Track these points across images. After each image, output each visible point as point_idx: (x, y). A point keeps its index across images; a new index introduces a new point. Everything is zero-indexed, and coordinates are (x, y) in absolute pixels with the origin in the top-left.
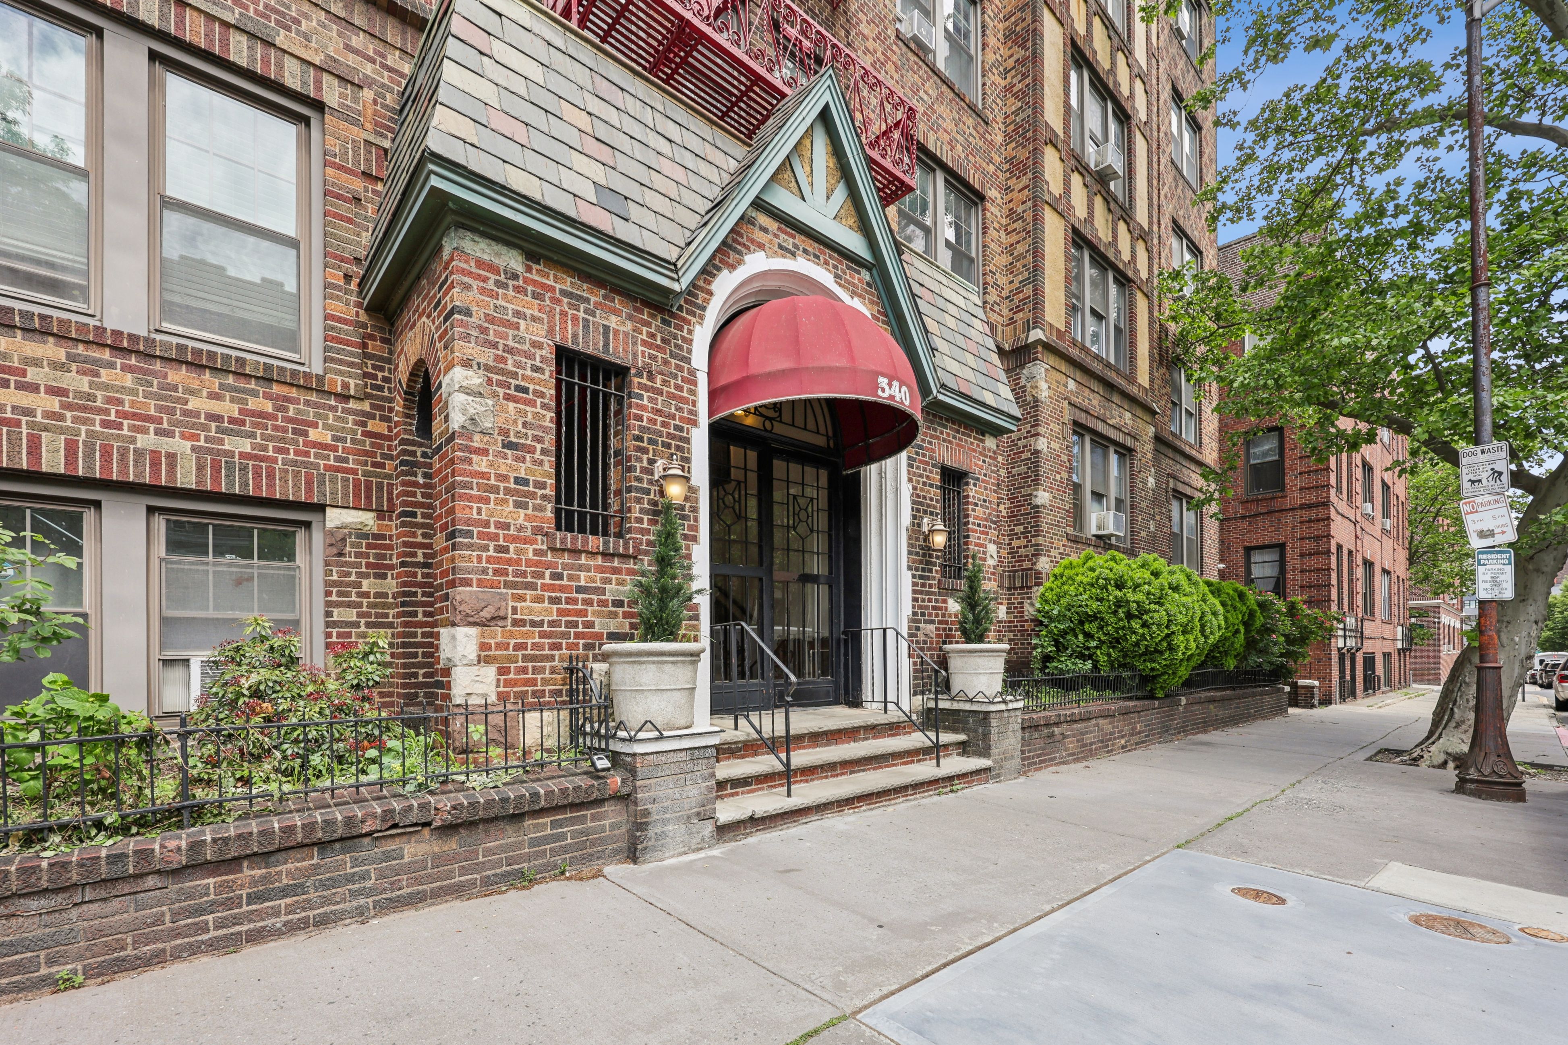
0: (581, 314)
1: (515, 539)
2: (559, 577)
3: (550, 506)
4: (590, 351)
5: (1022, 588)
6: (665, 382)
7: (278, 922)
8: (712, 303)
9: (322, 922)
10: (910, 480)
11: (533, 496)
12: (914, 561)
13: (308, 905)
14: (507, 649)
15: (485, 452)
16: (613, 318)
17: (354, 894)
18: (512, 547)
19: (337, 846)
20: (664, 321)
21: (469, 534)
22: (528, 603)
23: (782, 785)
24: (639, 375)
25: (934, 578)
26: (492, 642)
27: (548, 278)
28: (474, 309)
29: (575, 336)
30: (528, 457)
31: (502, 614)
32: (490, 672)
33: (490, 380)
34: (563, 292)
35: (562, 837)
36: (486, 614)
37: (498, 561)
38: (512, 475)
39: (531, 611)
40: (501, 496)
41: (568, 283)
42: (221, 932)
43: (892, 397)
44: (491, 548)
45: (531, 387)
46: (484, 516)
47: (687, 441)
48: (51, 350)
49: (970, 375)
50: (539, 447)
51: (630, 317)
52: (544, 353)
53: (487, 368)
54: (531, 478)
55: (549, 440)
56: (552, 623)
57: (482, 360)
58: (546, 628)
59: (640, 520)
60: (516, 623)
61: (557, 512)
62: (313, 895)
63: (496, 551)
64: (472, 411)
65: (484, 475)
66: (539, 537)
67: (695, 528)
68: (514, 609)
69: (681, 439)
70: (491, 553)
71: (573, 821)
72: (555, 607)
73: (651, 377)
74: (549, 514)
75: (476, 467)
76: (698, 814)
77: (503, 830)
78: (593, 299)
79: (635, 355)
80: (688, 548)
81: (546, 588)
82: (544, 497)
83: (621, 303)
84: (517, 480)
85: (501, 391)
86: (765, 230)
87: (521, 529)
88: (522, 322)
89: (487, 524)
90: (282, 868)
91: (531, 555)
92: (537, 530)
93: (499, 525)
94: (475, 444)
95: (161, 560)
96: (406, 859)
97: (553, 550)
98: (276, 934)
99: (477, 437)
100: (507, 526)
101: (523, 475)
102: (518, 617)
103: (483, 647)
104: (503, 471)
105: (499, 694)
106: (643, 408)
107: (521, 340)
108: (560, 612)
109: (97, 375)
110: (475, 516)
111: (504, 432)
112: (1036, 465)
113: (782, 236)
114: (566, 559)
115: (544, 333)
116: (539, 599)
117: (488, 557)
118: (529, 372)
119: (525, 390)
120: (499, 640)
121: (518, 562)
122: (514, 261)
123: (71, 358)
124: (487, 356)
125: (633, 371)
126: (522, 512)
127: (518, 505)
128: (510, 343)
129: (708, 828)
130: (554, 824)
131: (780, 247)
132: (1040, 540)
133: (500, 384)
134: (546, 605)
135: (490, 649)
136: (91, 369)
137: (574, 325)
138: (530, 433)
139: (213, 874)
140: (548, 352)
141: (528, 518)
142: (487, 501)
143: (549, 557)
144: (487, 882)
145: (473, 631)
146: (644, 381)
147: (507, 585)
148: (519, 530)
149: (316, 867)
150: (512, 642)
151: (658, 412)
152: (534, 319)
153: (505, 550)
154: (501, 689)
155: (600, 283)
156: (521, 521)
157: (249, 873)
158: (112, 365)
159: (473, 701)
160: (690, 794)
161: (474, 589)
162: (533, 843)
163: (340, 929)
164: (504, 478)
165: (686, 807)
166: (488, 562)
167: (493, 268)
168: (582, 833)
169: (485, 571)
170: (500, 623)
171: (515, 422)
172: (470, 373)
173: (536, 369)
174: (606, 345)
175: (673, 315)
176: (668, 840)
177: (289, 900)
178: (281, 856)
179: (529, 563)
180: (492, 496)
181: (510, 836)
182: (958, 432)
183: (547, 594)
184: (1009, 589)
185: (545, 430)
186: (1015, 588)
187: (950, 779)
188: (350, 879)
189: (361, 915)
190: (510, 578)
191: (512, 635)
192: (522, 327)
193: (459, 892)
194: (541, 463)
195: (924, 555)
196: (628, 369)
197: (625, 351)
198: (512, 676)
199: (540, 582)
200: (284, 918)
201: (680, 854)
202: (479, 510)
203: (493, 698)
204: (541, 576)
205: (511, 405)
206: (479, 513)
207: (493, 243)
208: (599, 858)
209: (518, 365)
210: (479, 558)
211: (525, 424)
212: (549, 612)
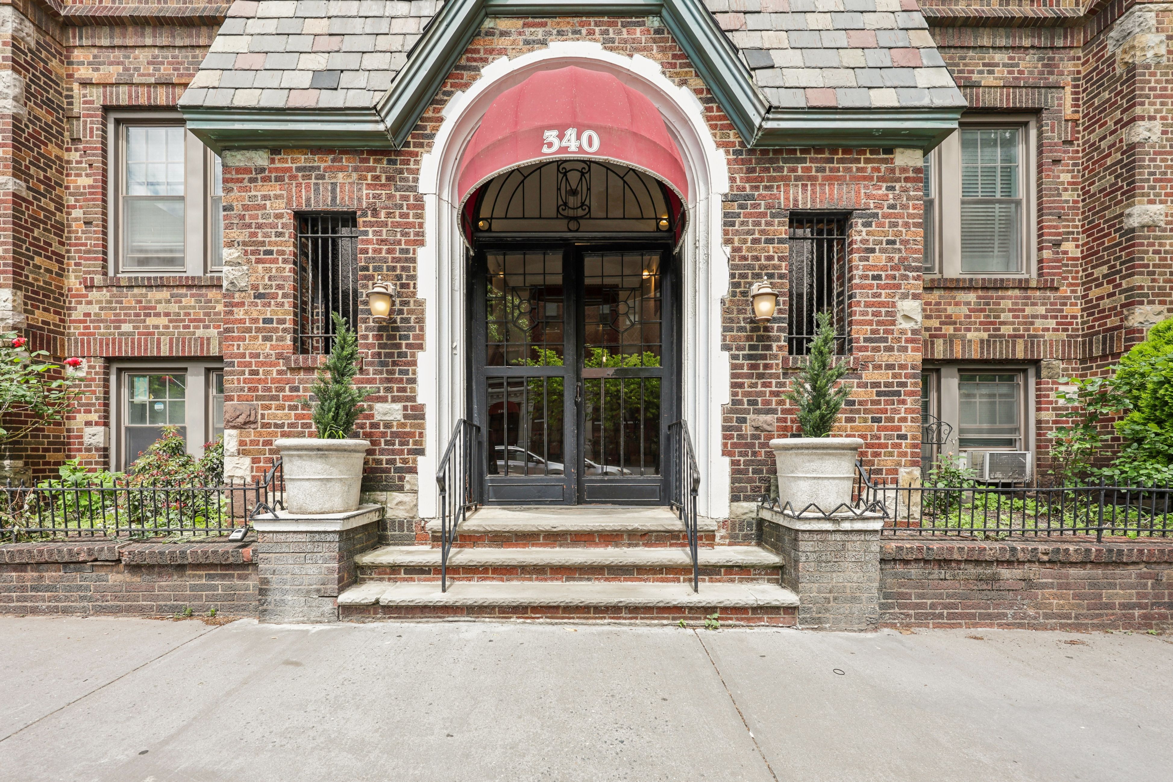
0: (313, 181)
1: (263, 364)
2: (297, 389)
3: (289, 337)
4: (321, 208)
5: (1104, 357)
6: (389, 215)
7: (44, 605)
8: (442, 129)
9: (66, 611)
10: (727, 242)
11: (276, 330)
12: (734, 339)
13: (57, 599)
14: (258, 445)
15: (242, 304)
16: (340, 175)
17: (82, 598)
18: (261, 371)
19: (72, 566)
20: (390, 162)
21: (232, 364)
22: (273, 411)
23: (437, 579)
24: (365, 215)
25: (776, 357)
26: (247, 439)
27: (287, 162)
28: (235, 204)
29: (308, 200)
30: (273, 302)
31: (252, 419)
32: (247, 461)
33: (246, 251)
34: (299, 169)
35: (215, 588)
36: (241, 420)
37: (251, 381)
38: (261, 317)
39: (275, 416)
40: (254, 334)
41: (302, 160)
42: (19, 604)
43: (564, 149)
44: (247, 373)
45: (275, 249)
46: (242, 351)
47: (414, 260)
48: (165, 294)
49: (847, 78)
50: (280, 292)
51: (356, 169)
52: (284, 220)
53: (245, 244)
54: (275, 317)
55: (289, 286)
56: (291, 425)
57: (241, 239)
58: (286, 429)
59: (366, 337)
60: (264, 426)
61: (295, 340)
62: (61, 594)
63: (250, 374)
64: (231, 277)
65: (242, 321)
66: (281, 361)
67: (421, 337)
68: (263, 416)
69: (407, 260)
70: (247, 376)
71: (223, 577)
72: (293, 413)
73: (375, 212)
74: (289, 342)
75: (236, 316)
76: (318, 591)
77: (171, 575)
78: (323, 165)
79: (360, 199)
80: (413, 355)
81: (286, 398)
82: (285, 330)
83: (348, 160)
84: (265, 321)
85: (253, 258)
86: (503, 34)
87: (268, 356)
88: (268, 203)
89: (243, 356)
90: (45, 574)
91: (275, 375)
92: (279, 356)
93: (252, 355)
94: (236, 300)
95: (214, 397)
96: (110, 583)
97: (292, 370)
98: (42, 612)
99: (237, 295)
100: (258, 355)
101: (269, 316)
102: (266, 421)
103: (242, 443)
104: (255, 315)
105: (253, 477)
106: (369, 242)
107: (266, 216)
108: (297, 417)
109: (181, 302)
110: (236, 351)
111: (255, 287)
112: (1131, 167)
113: (528, 31)
114: (302, 375)
115: (284, 206)
116: (282, 408)
117: (245, 379)
118: (273, 239)
119: (270, 252)
120: (252, 438)
121: (265, 381)
122: (261, 159)
123: (172, 296)
124: (242, 235)
125: (359, 213)
126: (268, 344)
127: (266, 339)
128: (260, 221)
129: (328, 606)
130: (210, 577)
131: (527, 42)
132: (1137, 280)
133: (253, 253)
134: (286, 411)
135: (246, 445)
136: (178, 299)
137: (307, 191)
138: (274, 283)
139: (15, 570)
140: (288, 220)
141: (272, 347)
142: (244, 339)
143: (289, 376)
144: (160, 609)
145: (234, 432)
146: (369, 218)
147: (258, 398)
148: (266, 357)
149: (62, 577)
150: (261, 440)
151: (383, 241)
152: (277, 197)
153: (256, 373)
154: (254, 474)
155: (330, 150)
156: (267, 350)
157: (30, 574)
158: (186, 296)
159: (236, 481)
160: (310, 572)
161: (235, 402)
162: (193, 588)
163: (74, 618)
164: (255, 321)
165: (306, 582)
166: (244, 382)
167: (246, 170)
168: (230, 588)
169: (242, 389)
170: (252, 426)
171: (263, 277)
172: (233, 250)
173: (279, 234)
174: (334, 199)
175: (398, 153)
176: (287, 608)
177: (49, 594)
178: (45, 566)
179: (273, 381)
180: (247, 335)
181: (175, 581)
182: (831, 161)
183: (287, 403)
184: (1083, 361)
185: (284, 279)
186: (1093, 359)
187: (708, 610)
188: (80, 588)
189: (85, 613)
190: (260, 393)
191: (261, 435)
192: (268, 206)
193: (142, 611)
194: (282, 305)
195: (753, 330)
196: (355, 213)
197: (351, 198)
198: (262, 464)
199: (281, 394)
200: (47, 604)
201: (298, 623)
202: (239, 346)
203: (249, 480)
204: (283, 390)
205: (260, 266)
206: (238, 349)
207: (245, 152)
208: (244, 610)
209: (266, 235)
210: (239, 380)
211: (270, 278)
212: (288, 416)
